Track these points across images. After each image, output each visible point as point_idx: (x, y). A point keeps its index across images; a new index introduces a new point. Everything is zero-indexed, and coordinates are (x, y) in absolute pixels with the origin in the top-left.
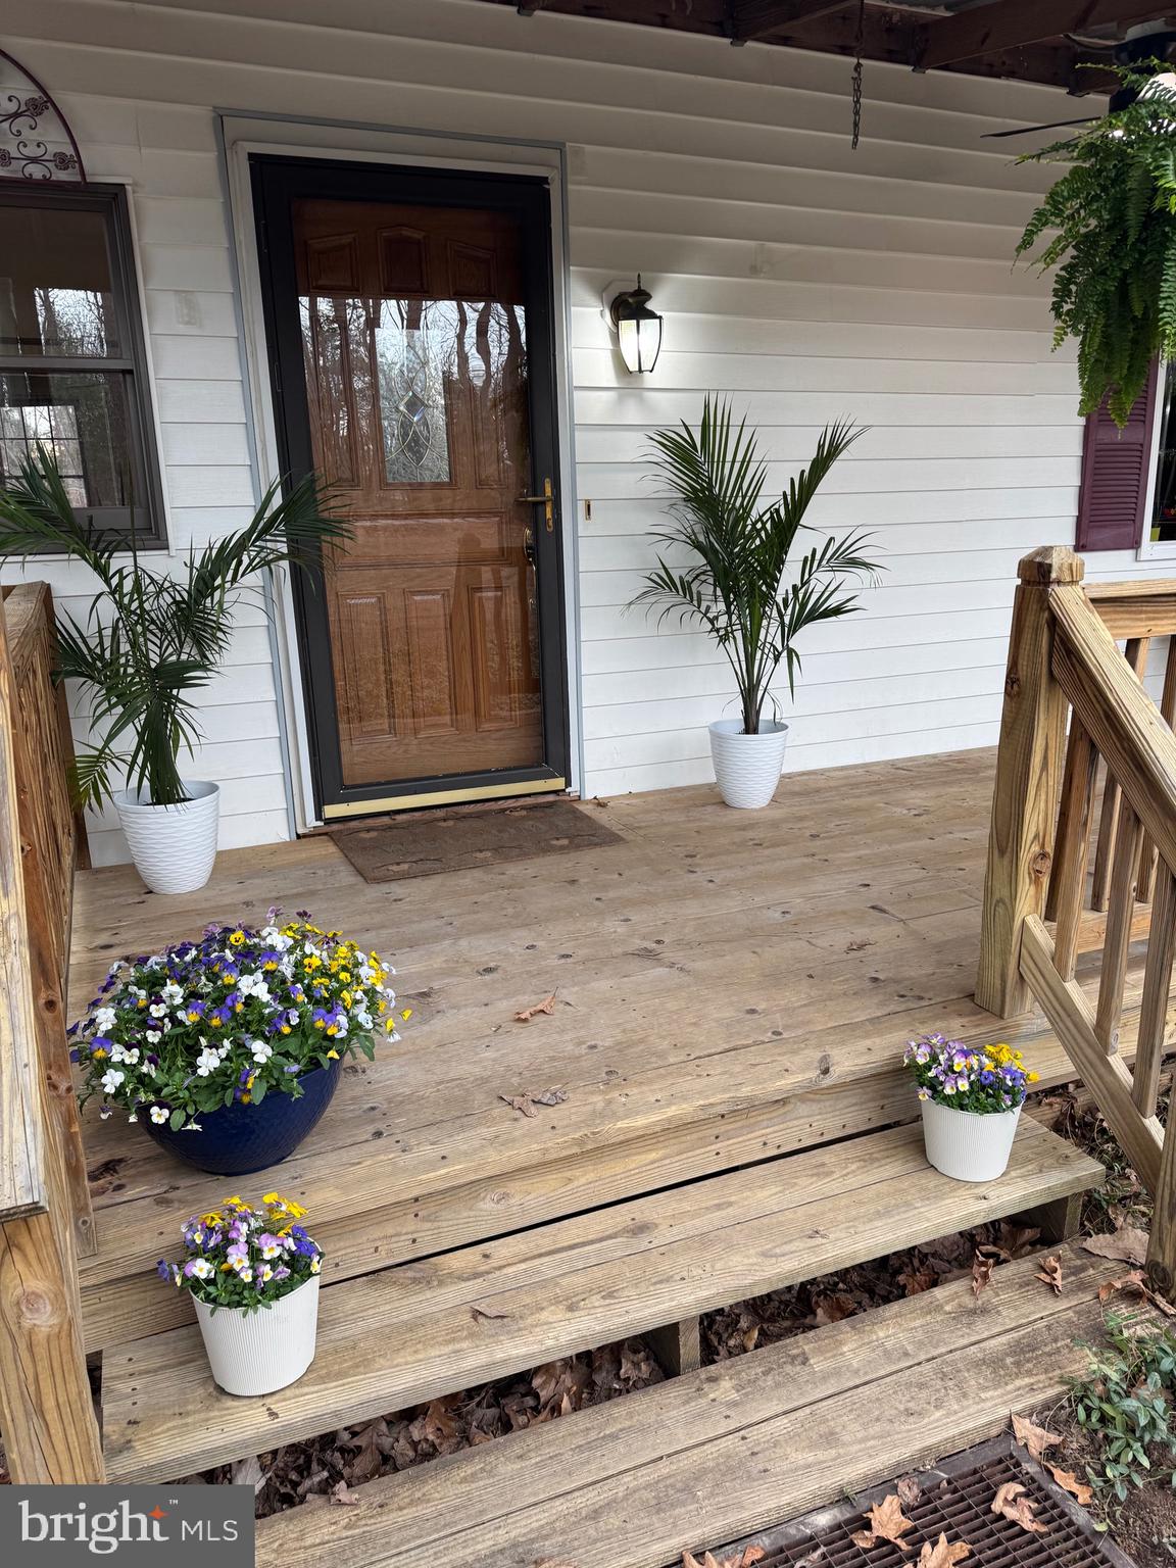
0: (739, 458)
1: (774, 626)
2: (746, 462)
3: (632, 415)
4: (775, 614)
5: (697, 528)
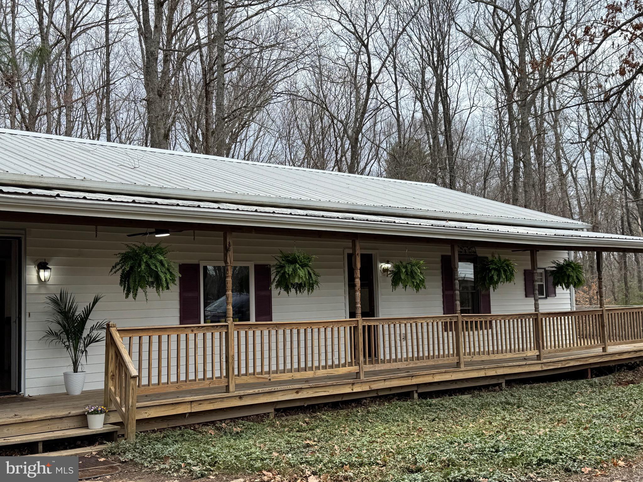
0: (71, 301)
1: (82, 345)
2: (73, 303)
3: (43, 291)
4: (82, 342)
5: (60, 320)
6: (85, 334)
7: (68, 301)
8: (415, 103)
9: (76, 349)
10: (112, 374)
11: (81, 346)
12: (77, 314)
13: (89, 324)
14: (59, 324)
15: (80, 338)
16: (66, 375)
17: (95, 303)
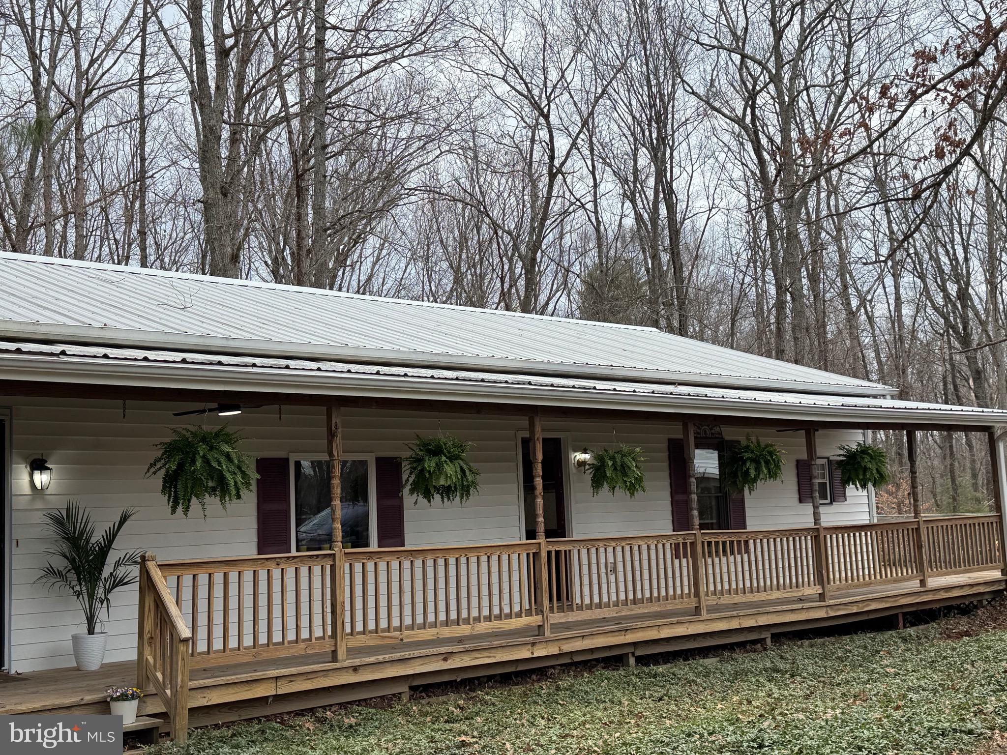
0: (84, 521)
1: (101, 590)
2: (87, 523)
3: (39, 505)
4: (101, 585)
5: (66, 550)
6: (107, 571)
7: (79, 521)
8: (623, 204)
9: (91, 596)
10: (149, 635)
11: (100, 592)
12: (93, 540)
13: (112, 557)
14: (65, 557)
15: (98, 579)
16: (75, 638)
17: (121, 523)
